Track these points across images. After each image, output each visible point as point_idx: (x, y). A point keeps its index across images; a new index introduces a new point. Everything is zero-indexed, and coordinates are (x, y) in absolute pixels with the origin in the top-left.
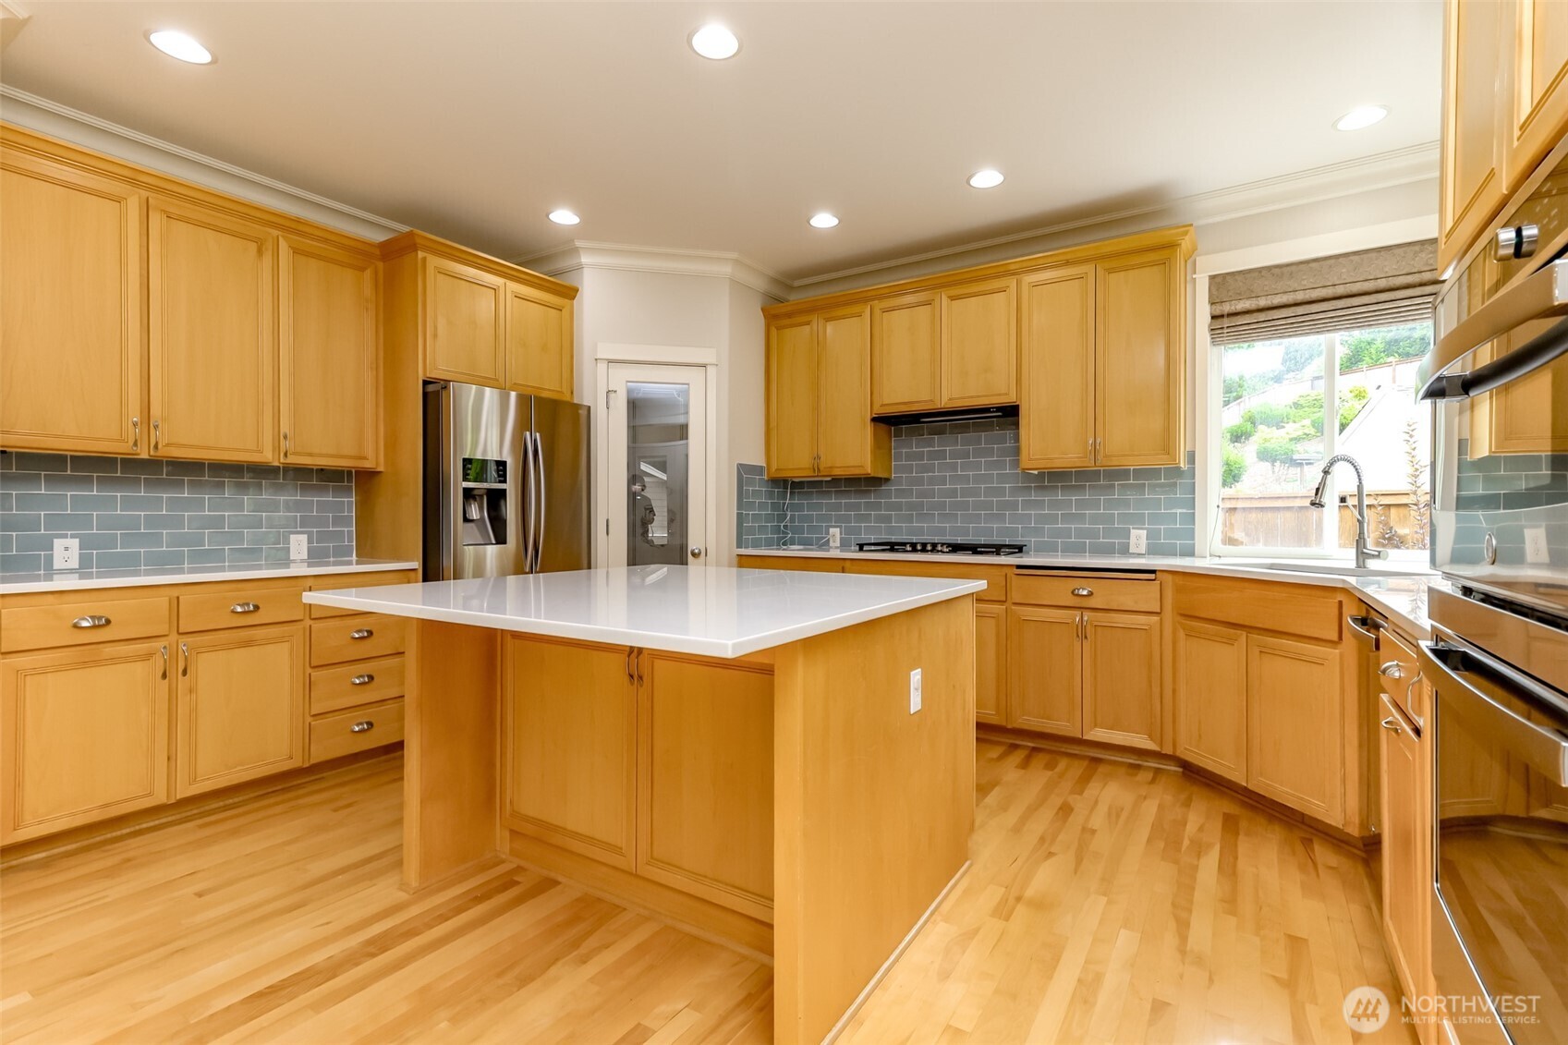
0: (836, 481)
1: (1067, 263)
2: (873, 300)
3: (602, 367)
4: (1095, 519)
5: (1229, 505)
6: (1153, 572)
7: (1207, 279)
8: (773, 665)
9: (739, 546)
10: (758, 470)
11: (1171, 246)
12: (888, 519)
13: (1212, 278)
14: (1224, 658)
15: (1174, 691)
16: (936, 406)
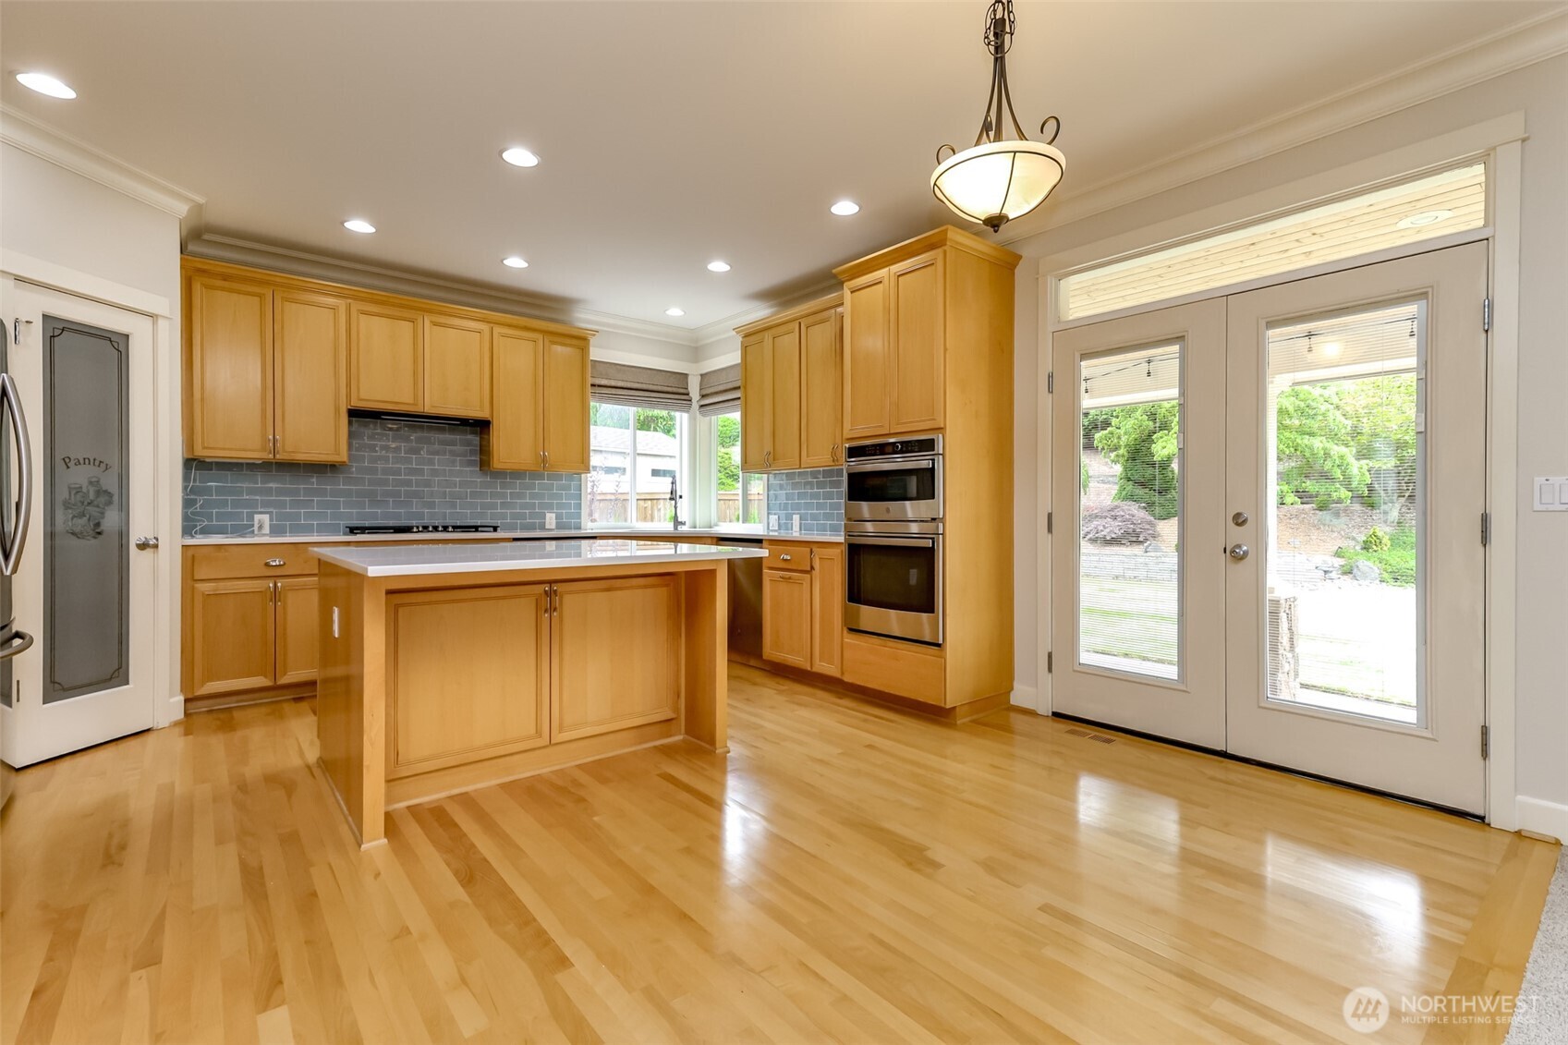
1: (525, 328)
4: (524, 506)
16: (418, 409)
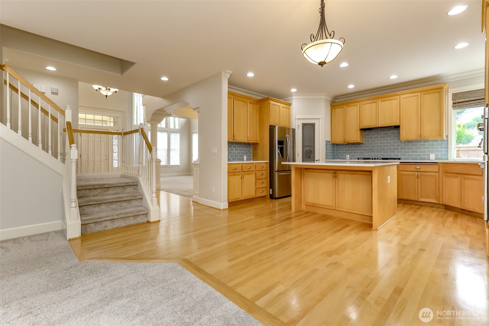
0: (348, 144)
1: (413, 92)
2: (360, 102)
3: (297, 120)
4: (420, 152)
5: (458, 149)
6: (437, 163)
7: (452, 95)
8: (372, 171)
9: (326, 159)
10: (329, 142)
11: (441, 88)
12: (363, 153)
13: (453, 94)
14: (455, 181)
15: (442, 190)
16: (377, 126)
